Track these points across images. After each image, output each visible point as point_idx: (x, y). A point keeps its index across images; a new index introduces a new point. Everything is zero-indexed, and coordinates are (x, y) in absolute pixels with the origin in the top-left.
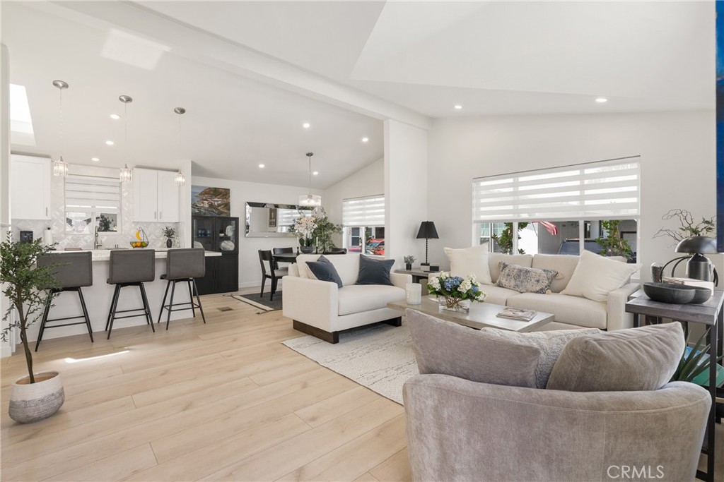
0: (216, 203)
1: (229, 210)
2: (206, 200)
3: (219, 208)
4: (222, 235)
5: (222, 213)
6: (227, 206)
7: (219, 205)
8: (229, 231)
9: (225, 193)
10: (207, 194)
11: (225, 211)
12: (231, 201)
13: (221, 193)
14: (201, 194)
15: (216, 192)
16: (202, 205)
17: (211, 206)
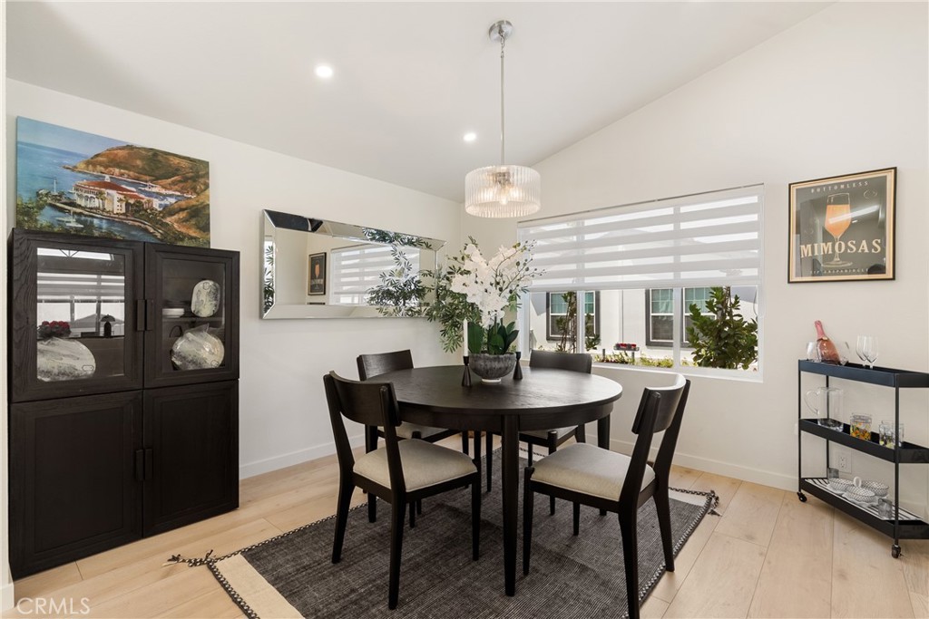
0: (156, 204)
1: (205, 228)
2: (113, 186)
3: (168, 220)
4: (177, 312)
5: (181, 236)
6: (199, 216)
7: (168, 211)
8: (204, 299)
9: (193, 175)
10: (118, 165)
11: (193, 233)
12: (212, 203)
13: (176, 171)
14: (92, 162)
15: (156, 165)
16: (96, 203)
17: (136, 209)
